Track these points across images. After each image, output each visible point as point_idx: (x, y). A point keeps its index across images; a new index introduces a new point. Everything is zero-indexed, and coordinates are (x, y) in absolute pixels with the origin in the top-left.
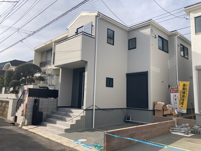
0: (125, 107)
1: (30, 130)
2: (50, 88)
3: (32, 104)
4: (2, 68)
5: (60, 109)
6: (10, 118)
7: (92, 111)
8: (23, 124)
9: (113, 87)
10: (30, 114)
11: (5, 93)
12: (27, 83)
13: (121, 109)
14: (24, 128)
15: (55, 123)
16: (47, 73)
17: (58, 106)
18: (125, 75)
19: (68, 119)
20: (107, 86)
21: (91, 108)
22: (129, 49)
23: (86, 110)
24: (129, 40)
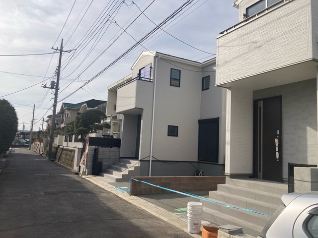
0: (197, 160)
1: (87, 179)
2: (115, 137)
3: (92, 153)
4: (79, 110)
5: (122, 159)
6: (76, 168)
7: (148, 162)
8: (84, 173)
9: (177, 136)
10: (90, 164)
11: (75, 142)
12: (93, 131)
13: (189, 162)
14: (83, 177)
15: (112, 174)
16: (118, 119)
17: (121, 156)
18: (197, 122)
19: (123, 169)
20: (168, 135)
21: (147, 159)
22: (203, 90)
23: (141, 161)
24: (203, 79)
